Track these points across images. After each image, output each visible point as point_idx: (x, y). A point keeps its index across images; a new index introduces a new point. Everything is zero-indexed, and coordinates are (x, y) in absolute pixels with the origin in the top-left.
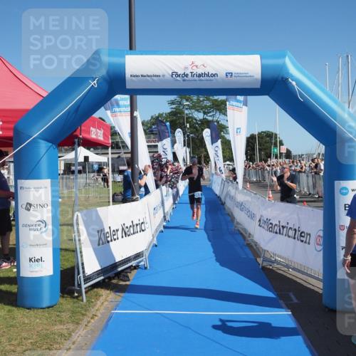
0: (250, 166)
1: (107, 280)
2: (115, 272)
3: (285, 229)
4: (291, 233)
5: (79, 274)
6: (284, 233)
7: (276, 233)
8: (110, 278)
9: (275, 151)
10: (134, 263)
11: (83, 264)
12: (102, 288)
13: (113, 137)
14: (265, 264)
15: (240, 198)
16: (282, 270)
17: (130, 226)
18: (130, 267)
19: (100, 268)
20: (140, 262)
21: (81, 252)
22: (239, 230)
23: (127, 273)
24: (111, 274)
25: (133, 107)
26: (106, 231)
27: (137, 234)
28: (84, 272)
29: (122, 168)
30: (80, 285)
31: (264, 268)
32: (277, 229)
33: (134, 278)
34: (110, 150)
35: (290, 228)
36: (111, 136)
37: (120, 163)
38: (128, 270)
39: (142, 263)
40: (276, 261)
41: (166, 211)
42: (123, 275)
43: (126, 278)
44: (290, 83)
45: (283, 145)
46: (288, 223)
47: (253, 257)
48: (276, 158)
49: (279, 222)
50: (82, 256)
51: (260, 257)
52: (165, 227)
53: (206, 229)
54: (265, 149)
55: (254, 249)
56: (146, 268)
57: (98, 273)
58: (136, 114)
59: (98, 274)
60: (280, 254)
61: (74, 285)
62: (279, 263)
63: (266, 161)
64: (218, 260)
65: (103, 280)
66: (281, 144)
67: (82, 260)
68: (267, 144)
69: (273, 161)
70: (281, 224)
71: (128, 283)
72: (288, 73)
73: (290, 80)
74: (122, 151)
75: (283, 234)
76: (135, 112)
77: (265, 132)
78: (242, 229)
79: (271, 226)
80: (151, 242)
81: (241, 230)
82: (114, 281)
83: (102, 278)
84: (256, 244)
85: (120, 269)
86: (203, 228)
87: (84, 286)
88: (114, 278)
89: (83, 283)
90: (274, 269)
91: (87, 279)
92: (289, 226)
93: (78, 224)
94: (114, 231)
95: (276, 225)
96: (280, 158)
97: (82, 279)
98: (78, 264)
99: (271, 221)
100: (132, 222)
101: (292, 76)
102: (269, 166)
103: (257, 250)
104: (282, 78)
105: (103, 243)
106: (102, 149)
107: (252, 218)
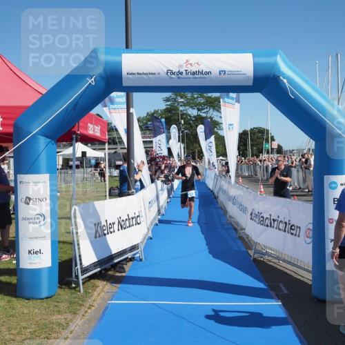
0: (242, 162)
1: (103, 272)
2: (111, 263)
3: (276, 222)
4: (282, 226)
5: (76, 265)
6: (275, 226)
7: (267, 226)
8: (106, 270)
9: (267, 146)
10: (129, 255)
11: (80, 256)
12: (98, 279)
13: (110, 133)
14: (256, 256)
16: (273, 262)
17: (126, 220)
18: (125, 259)
19: (97, 260)
20: (136, 254)
21: (78, 245)
22: (231, 223)
23: (123, 264)
24: (107, 266)
25: (129, 104)
26: (103, 224)
27: (132, 227)
28: (81, 264)
29: (118, 163)
30: (77, 277)
31: (255, 260)
32: (268, 222)
33: (129, 270)
35: (281, 221)
36: (108, 132)
37: (116, 158)
38: (124, 262)
39: (138, 255)
40: (267, 253)
41: (160, 206)
42: (118, 266)
43: (122, 270)
44: (282, 80)
45: (274, 140)
46: (279, 217)
47: (244, 250)
48: (268, 153)
49: (270, 215)
50: (79, 249)
51: (251, 249)
52: (160, 221)
53: (199, 222)
54: (257, 145)
55: (246, 242)
56: (141, 260)
57: (95, 265)
60: (271, 246)
61: (71, 277)
62: (270, 255)
63: (258, 156)
65: (100, 271)
67: (79, 252)
68: (260, 140)
69: (264, 156)
70: (272, 218)
71: (124, 274)
72: (279, 71)
73: (281, 77)
74: (119, 146)
75: (273, 227)
76: (131, 109)
77: (256, 128)
78: (235, 222)
79: (262, 219)
80: (147, 234)
81: (233, 223)
82: (110, 273)
83: (99, 269)
84: (248, 237)
85: (116, 261)
86: (197, 221)
87: (81, 278)
88: (110, 270)
89: (80, 274)
90: (265, 261)
91: (84, 271)
93: (75, 217)
94: (110, 224)
95: (267, 218)
96: (272, 153)
97: (79, 271)
98: (75, 256)
99: (262, 215)
100: (128, 215)
101: (284, 74)
103: (249, 242)
104: (274, 76)
105: (100, 236)
106: (99, 144)
107: (244, 212)
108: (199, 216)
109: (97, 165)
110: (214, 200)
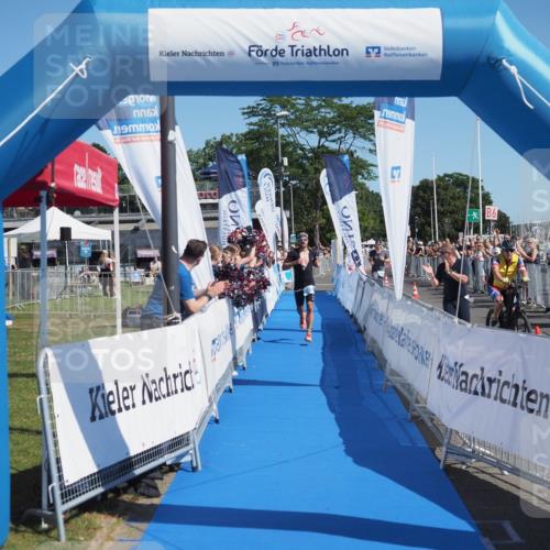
0: (419, 250)
1: (110, 495)
2: (128, 477)
3: (495, 385)
4: (508, 393)
5: (50, 481)
6: (493, 393)
7: (476, 393)
8: (117, 491)
9: (474, 215)
10: (168, 459)
11: (58, 461)
12: (100, 511)
13: (122, 186)
14: (451, 460)
15: (399, 318)
16: (488, 474)
17: (161, 379)
18: (160, 467)
19: (96, 470)
20: (182, 456)
21: (55, 435)
22: (395, 388)
23: (153, 479)
24: (120, 482)
25: (166, 123)
26: (108, 390)
27: (175, 396)
28: (61, 478)
29: (142, 253)
30: (52, 507)
31: (448, 469)
32: (476, 384)
33: (169, 491)
34: (116, 215)
35: (506, 383)
36: (119, 184)
37: (138, 242)
38: (157, 474)
39: (187, 459)
40: (474, 454)
41: (237, 348)
42: (144, 483)
43: (152, 491)
44: (506, 69)
45: (490, 203)
46: (500, 372)
47: (426, 445)
48: (476, 231)
49: (482, 369)
50: (56, 444)
51: (440, 445)
52: (236, 382)
53: (323, 384)
54: (451, 213)
55: (427, 428)
56: (194, 469)
57: (91, 481)
58: (171, 136)
59: (92, 483)
60: (482, 438)
61: (40, 506)
62: (481, 458)
63: (454, 239)
64: (348, 452)
65: (104, 495)
66: (487, 200)
67: (57, 452)
68: (458, 203)
69: (467, 238)
70: (486, 375)
71: (156, 501)
72: (502, 47)
73: (504, 62)
74: (142, 216)
75: (489, 396)
76: (171, 132)
77: (450, 176)
78: (403, 385)
79: (464, 378)
80: (207, 412)
81: (399, 386)
82: (126, 497)
83: (100, 490)
84: (432, 416)
85: (138, 471)
86: (317, 382)
87: (61, 508)
88: (125, 491)
89: (58, 501)
90: (471, 470)
91: (68, 493)
92: (503, 379)
93: (47, 374)
94: (125, 389)
95: (475, 376)
96: (485, 232)
97: (58, 493)
98: (48, 460)
99: (463, 369)
100: (165, 369)
101: (511, 55)
102: (460, 249)
103: (434, 430)
104: (489, 58)
105: (101, 417)
106: (100, 212)
107: (423, 362)
108: (324, 372)
109: (95, 258)
110: (358, 336)
